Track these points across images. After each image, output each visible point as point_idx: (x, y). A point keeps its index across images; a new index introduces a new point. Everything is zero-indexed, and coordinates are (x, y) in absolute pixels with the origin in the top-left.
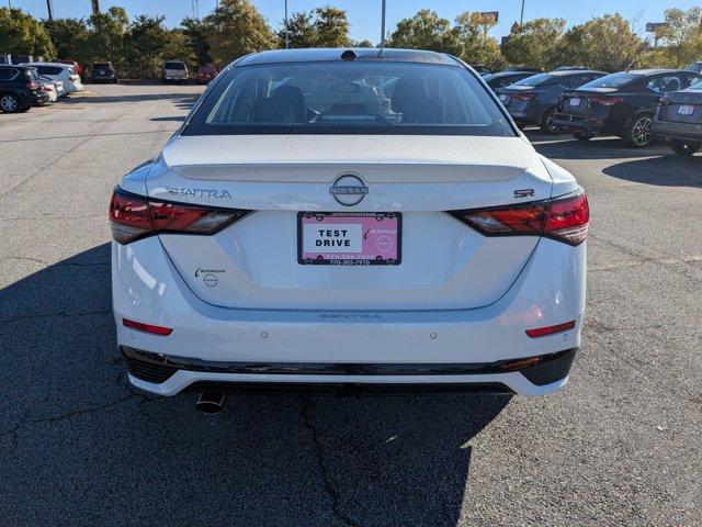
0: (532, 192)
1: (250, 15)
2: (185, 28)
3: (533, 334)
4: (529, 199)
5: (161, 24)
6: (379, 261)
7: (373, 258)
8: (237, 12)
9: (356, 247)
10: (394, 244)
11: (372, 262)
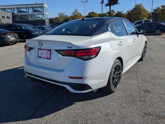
0: (71, 47)
1: (142, 9)
2: (127, 13)
3: (70, 77)
4: (71, 49)
5: (122, 13)
6: (47, 59)
7: (47, 58)
8: (139, 8)
9: (45, 56)
10: (50, 56)
11: (46, 59)
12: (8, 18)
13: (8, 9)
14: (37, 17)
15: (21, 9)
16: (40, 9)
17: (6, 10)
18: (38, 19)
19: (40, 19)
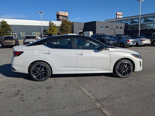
12: (121, 28)
13: (123, 20)
14: (147, 27)
15: (134, 20)
16: (152, 19)
17: (122, 22)
18: (148, 28)
19: (150, 28)
